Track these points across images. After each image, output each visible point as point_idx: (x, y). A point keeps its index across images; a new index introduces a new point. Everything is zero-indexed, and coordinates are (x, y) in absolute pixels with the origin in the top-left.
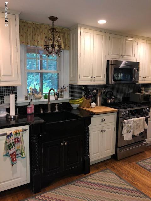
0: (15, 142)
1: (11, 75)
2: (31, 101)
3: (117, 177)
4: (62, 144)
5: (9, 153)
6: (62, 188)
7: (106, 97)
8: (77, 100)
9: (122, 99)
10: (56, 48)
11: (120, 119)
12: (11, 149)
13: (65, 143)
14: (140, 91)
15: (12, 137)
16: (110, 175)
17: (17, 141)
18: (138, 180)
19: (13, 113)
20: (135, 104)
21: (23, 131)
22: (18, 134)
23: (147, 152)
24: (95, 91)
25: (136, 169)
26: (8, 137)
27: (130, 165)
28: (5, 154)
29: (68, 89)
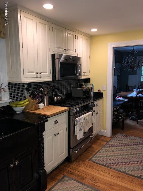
4: (11, 165)
7: (53, 94)
8: (22, 102)
9: (65, 95)
13: (17, 163)
16: (70, 183)
23: (94, 146)
24: (41, 89)
25: (91, 167)
27: (85, 164)
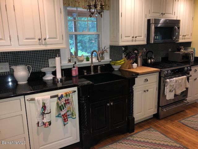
0: (66, 103)
1: (56, 38)
2: (75, 63)
3: (162, 135)
4: (108, 104)
5: (60, 114)
6: (110, 146)
7: (147, 57)
8: (119, 62)
9: (161, 58)
10: (99, 7)
11: (162, 79)
12: (63, 110)
13: (112, 104)
14: (179, 50)
15: (63, 99)
17: (67, 102)
18: (183, 138)
19: (59, 76)
20: (176, 64)
21: (73, 93)
22: (68, 96)
23: (187, 111)
24: (136, 52)
25: (179, 127)
26: (59, 99)
27: (173, 123)
28: (57, 115)
29: (108, 50)
